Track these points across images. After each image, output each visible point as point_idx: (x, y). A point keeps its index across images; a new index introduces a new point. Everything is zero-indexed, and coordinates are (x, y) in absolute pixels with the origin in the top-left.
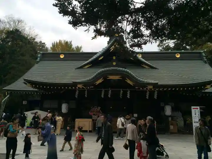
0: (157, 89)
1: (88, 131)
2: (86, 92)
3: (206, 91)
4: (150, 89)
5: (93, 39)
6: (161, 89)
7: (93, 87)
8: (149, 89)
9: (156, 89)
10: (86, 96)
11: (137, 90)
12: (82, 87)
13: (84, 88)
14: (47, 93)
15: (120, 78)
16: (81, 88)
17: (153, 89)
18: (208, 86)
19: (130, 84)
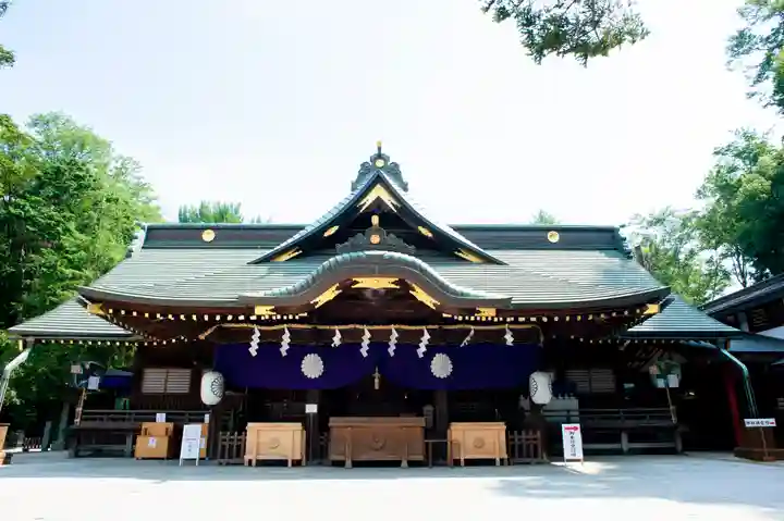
0: (508, 320)
1: (290, 464)
4: (487, 318)
6: (520, 319)
7: (306, 315)
12: (270, 316)
14: (155, 343)
15: (393, 286)
16: (267, 317)
17: (496, 320)
18: (652, 308)
19: (428, 306)
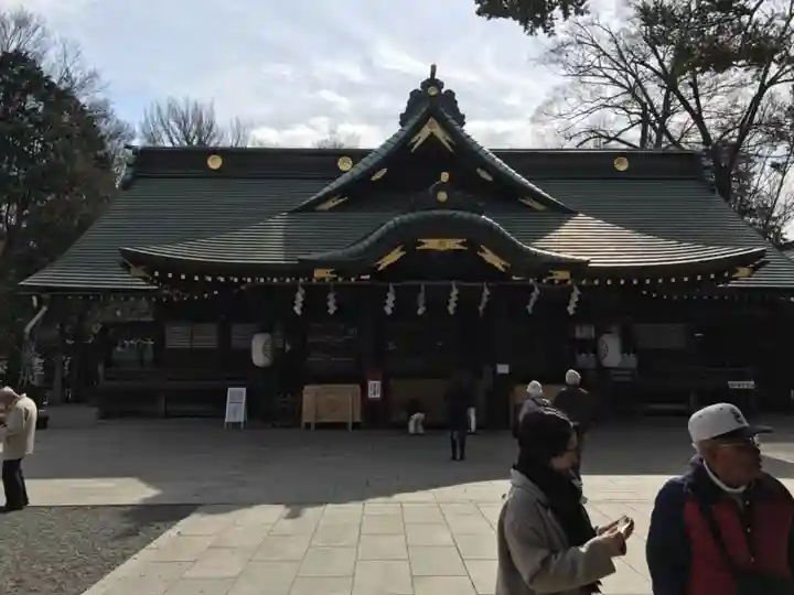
0: (584, 283)
1: (350, 426)
4: (560, 281)
6: (597, 282)
7: (368, 277)
8: (556, 282)
12: (332, 279)
14: (185, 299)
15: (460, 247)
16: (328, 280)
17: (570, 283)
18: (743, 271)
19: (496, 268)
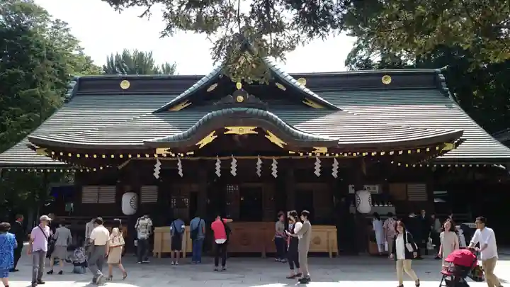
0: (337, 155)
2: (179, 164)
3: (446, 156)
4: (321, 154)
5: (163, 36)
6: (346, 155)
7: (192, 153)
8: (318, 155)
9: (335, 155)
10: (180, 173)
11: (293, 157)
12: (167, 154)
13: (171, 157)
14: (88, 170)
15: (253, 132)
16: (165, 155)
17: (327, 155)
18: (449, 146)
19: (277, 145)
